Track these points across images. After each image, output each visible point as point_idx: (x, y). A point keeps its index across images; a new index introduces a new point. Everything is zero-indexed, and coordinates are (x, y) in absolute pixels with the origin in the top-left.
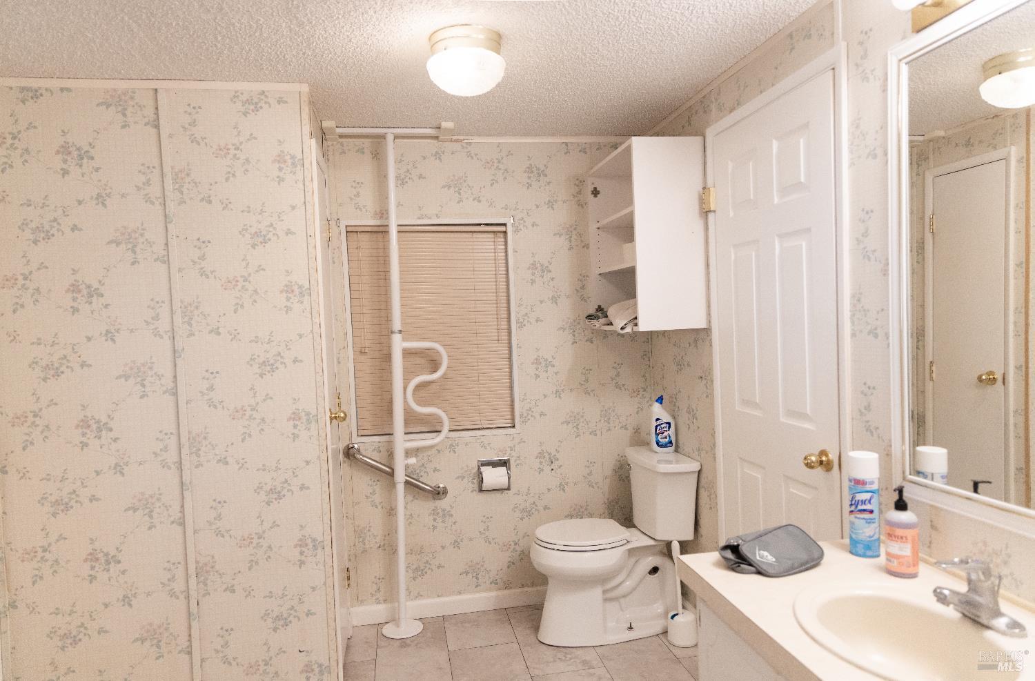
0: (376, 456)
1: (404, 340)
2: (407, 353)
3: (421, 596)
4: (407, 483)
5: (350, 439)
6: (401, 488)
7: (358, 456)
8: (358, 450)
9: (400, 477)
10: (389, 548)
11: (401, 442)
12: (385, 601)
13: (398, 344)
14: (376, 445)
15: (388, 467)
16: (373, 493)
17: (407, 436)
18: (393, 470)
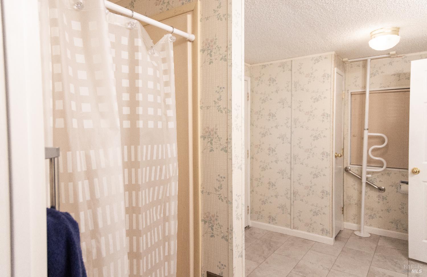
0: (356, 172)
1: (369, 132)
2: (370, 137)
3: (371, 225)
4: (367, 183)
5: (347, 165)
6: (364, 185)
7: (349, 171)
8: (350, 170)
9: (364, 180)
10: (359, 204)
11: (365, 169)
12: (357, 223)
13: (366, 134)
14: (357, 168)
15: (360, 176)
16: (355, 185)
17: (368, 167)
18: (361, 177)
